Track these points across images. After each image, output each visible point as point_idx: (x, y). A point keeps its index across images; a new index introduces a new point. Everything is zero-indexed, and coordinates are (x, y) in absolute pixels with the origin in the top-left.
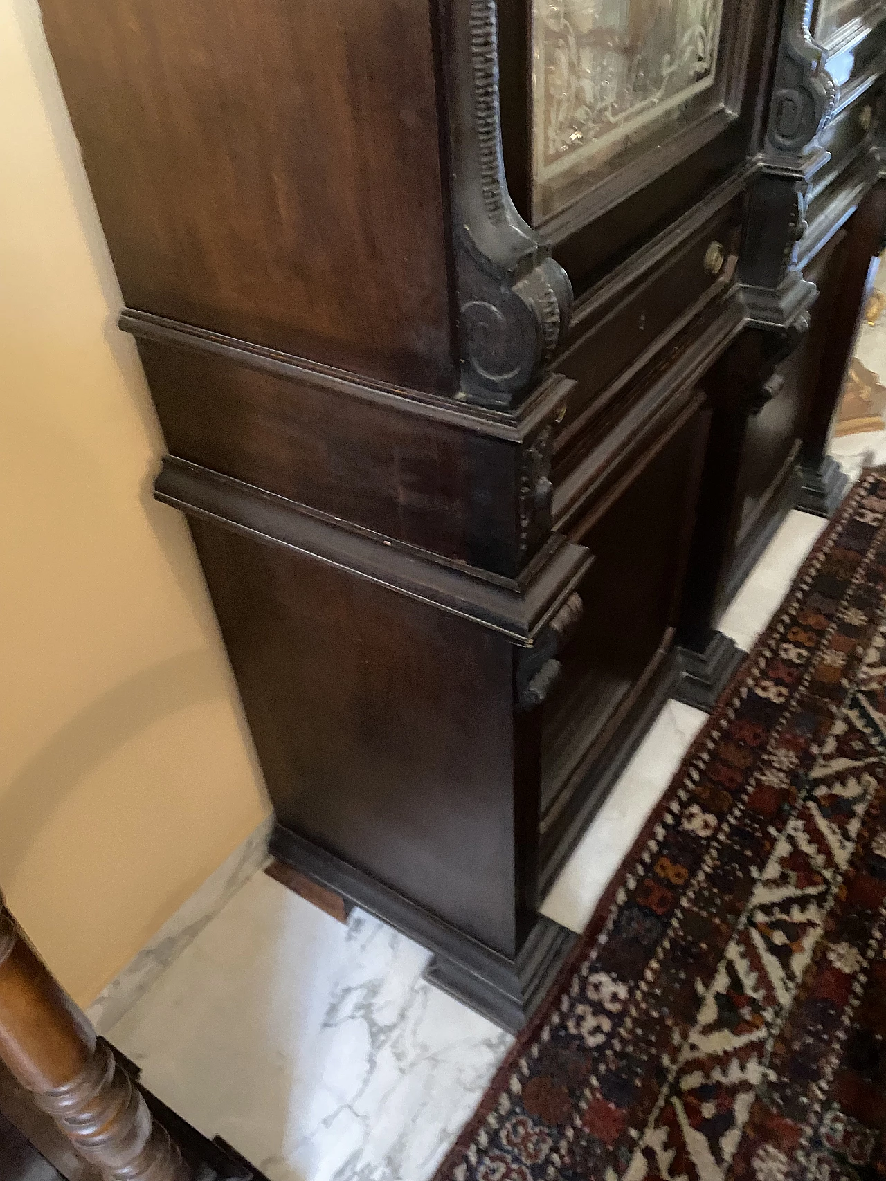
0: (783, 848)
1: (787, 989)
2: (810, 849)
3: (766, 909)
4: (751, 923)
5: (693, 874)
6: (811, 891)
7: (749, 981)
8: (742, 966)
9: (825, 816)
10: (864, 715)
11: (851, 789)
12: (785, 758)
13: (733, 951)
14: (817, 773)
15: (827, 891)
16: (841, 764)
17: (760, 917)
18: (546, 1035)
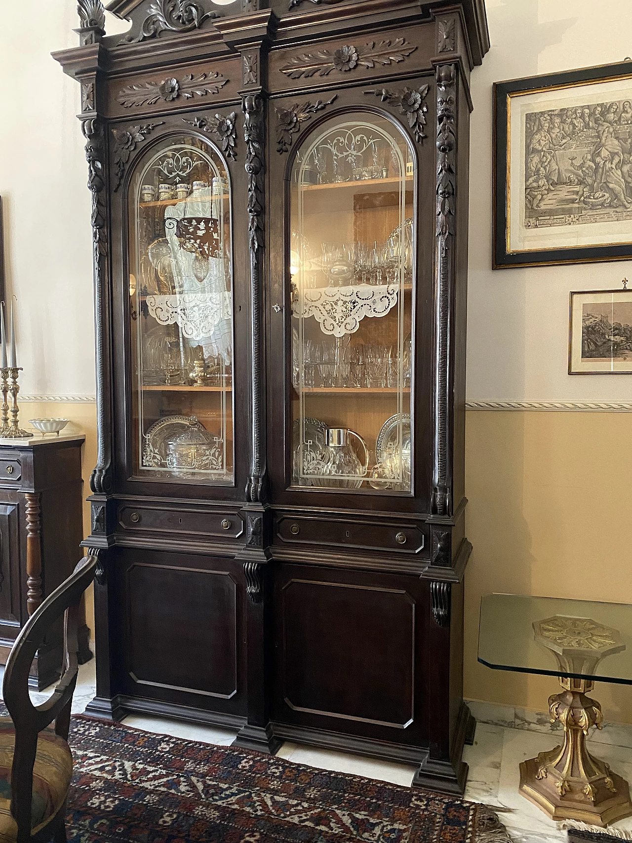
0: (151, 769)
1: (86, 770)
2: (150, 776)
3: (122, 765)
4: (115, 761)
5: (139, 747)
6: (129, 776)
7: (90, 761)
8: (98, 759)
9: (168, 781)
10: (233, 794)
11: (183, 788)
12: (203, 769)
13: (104, 758)
14: (194, 779)
15: (129, 781)
16: (200, 786)
17: (117, 764)
18: (78, 721)
